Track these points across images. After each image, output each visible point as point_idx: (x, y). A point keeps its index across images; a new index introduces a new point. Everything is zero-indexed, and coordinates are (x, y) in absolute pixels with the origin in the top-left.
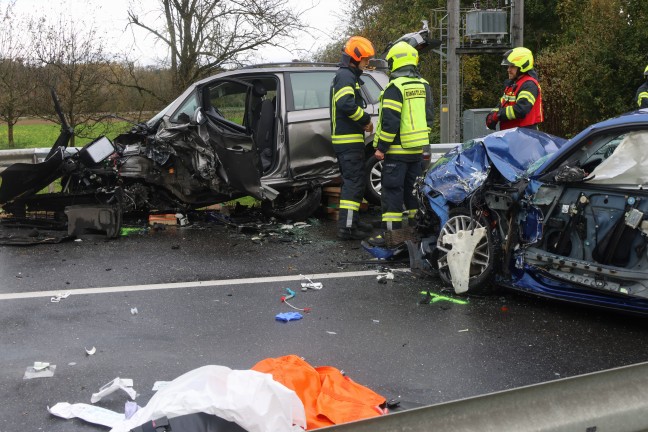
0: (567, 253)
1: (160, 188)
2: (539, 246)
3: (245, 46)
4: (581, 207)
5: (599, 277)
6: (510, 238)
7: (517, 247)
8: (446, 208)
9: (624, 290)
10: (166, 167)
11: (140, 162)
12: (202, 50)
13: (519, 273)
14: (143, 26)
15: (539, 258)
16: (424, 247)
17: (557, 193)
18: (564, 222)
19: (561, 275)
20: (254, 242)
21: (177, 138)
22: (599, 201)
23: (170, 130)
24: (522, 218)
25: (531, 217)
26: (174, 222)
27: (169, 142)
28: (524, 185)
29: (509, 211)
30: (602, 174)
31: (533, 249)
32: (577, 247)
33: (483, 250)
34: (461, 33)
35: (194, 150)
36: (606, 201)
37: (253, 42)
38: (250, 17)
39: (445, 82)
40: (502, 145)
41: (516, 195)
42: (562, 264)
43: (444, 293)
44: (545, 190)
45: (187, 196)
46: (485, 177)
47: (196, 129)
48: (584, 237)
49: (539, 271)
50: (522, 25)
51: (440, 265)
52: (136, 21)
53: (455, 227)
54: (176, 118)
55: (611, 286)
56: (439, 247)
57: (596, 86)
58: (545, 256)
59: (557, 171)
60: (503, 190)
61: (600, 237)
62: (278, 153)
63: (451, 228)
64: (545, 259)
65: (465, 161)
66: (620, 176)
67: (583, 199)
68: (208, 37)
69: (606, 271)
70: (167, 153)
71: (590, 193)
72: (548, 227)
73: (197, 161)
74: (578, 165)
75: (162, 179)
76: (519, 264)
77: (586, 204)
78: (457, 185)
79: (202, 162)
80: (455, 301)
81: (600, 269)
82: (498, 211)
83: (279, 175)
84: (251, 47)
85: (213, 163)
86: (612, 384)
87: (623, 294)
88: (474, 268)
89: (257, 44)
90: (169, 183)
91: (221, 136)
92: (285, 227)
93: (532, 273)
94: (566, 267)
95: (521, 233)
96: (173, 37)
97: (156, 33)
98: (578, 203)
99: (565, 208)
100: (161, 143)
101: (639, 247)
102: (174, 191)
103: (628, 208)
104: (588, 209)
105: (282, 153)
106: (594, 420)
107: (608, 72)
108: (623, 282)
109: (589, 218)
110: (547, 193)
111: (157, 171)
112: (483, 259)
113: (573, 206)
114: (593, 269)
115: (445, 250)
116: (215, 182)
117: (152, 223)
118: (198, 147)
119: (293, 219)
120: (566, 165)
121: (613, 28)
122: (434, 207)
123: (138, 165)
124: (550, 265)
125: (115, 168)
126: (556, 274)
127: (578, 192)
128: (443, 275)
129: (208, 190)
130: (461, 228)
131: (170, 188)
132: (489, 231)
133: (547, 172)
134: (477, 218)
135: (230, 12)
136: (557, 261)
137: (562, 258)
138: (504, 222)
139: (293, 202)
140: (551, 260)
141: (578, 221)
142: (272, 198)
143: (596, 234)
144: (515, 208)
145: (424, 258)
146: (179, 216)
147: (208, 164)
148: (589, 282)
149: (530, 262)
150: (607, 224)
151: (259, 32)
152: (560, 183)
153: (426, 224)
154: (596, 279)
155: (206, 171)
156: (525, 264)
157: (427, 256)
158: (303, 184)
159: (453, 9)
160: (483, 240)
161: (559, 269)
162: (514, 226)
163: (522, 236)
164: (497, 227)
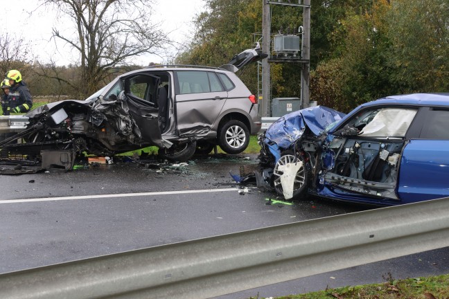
0: (348, 175)
1: (96, 141)
2: (333, 171)
3: (132, 53)
4: (356, 149)
5: (366, 187)
6: (317, 167)
7: (320, 172)
8: (279, 151)
9: (379, 194)
10: (100, 128)
11: (83, 124)
12: (102, 54)
13: (321, 187)
14: (63, 38)
15: (333, 178)
16: (265, 174)
17: (342, 142)
18: (346, 158)
19: (346, 187)
20: (158, 173)
21: (108, 110)
22: (366, 146)
23: (104, 105)
24: (323, 156)
25: (329, 155)
26: (104, 162)
27: (103, 112)
28: (325, 137)
29: (316, 152)
30: (367, 131)
31: (329, 173)
32: (353, 171)
33: (301, 174)
34: (271, 49)
35: (118, 117)
36: (369, 146)
37: (137, 50)
38: (136, 34)
39: (260, 79)
40: (311, 115)
41: (320, 143)
42: (345, 182)
43: (278, 199)
44: (336, 140)
45: (112, 146)
46: (301, 133)
47: (120, 104)
48: (357, 166)
49: (333, 185)
50: (309, 46)
51: (275, 184)
52: (58, 35)
53: (284, 162)
54: (108, 97)
55: (373, 193)
56: (274, 173)
57: (354, 84)
58: (336, 177)
59: (342, 129)
60: (313, 140)
61: (366, 166)
62: (170, 120)
63: (282, 162)
64: (336, 178)
65: (289, 125)
66: (376, 132)
67: (357, 145)
68: (106, 46)
69: (370, 184)
70: (101, 119)
71: (360, 142)
72: (337, 161)
73: (120, 124)
74: (354, 126)
75: (97, 135)
76: (321, 182)
77: (359, 148)
78: (285, 138)
79: (123, 125)
80: (285, 203)
81: (366, 183)
82: (310, 152)
83: (170, 134)
84: (136, 54)
85: (131, 126)
86: (380, 217)
87: (378, 196)
88: (296, 185)
89: (140, 52)
90: (101, 137)
91: (138, 109)
92: (175, 165)
93: (329, 187)
94: (348, 183)
95: (323, 164)
96: (83, 46)
97: (71, 43)
98: (354, 147)
99: (347, 150)
100: (98, 113)
101: (387, 171)
102: (104, 143)
103: (381, 149)
104: (360, 150)
105: (172, 120)
106: (373, 232)
107: (361, 76)
108: (379, 190)
109: (361, 155)
110: (337, 142)
111: (94, 130)
112: (301, 179)
113: (352, 149)
114: (363, 183)
115: (278, 175)
116: (132, 137)
117: (90, 162)
118: (121, 115)
119: (180, 160)
120: (347, 126)
121: (363, 50)
122: (271, 151)
123: (81, 126)
124: (339, 182)
125: (68, 128)
126: (342, 186)
127: (354, 141)
128: (278, 190)
129: (126, 142)
130: (288, 162)
131: (102, 141)
132: (304, 164)
133: (337, 130)
134: (297, 156)
135: (122, 31)
136: (343, 180)
137: (345, 178)
138: (312, 158)
139: (178, 151)
140: (339, 179)
141: (354, 157)
142: (168, 147)
143: (364, 164)
144: (319, 150)
145: (265, 180)
146: (107, 158)
147: (127, 126)
148: (361, 190)
149: (328, 180)
150: (370, 158)
151: (142, 44)
152: (345, 136)
153: (266, 161)
154: (364, 189)
155: (125, 130)
156: (325, 181)
157: (267, 179)
158: (185, 139)
159: (266, 34)
160: (301, 169)
161: (344, 184)
162: (319, 160)
163: (323, 166)
164: (309, 161)
